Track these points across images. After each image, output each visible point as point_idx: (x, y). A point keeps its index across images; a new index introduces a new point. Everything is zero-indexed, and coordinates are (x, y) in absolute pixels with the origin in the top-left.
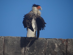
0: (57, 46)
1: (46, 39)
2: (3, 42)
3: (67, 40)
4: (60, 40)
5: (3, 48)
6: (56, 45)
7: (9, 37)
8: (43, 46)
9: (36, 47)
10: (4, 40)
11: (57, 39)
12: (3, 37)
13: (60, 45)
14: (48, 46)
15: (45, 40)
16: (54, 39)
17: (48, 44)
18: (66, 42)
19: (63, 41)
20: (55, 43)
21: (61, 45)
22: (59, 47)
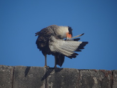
0: (96, 82)
1: (79, 70)
2: (12, 76)
3: (113, 73)
4: (102, 72)
5: (11, 85)
6: (95, 79)
7: (20, 67)
8: (75, 82)
9: (63, 83)
10: (12, 72)
11: (97, 70)
12: (10, 67)
13: (101, 80)
14: (83, 81)
15: (78, 72)
16: (92, 70)
17: (82, 79)
18: (111, 75)
19: (107, 74)
20: (93, 77)
21: (103, 79)
22: (100, 83)
